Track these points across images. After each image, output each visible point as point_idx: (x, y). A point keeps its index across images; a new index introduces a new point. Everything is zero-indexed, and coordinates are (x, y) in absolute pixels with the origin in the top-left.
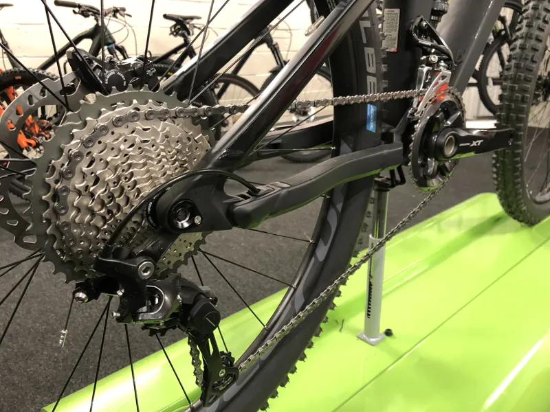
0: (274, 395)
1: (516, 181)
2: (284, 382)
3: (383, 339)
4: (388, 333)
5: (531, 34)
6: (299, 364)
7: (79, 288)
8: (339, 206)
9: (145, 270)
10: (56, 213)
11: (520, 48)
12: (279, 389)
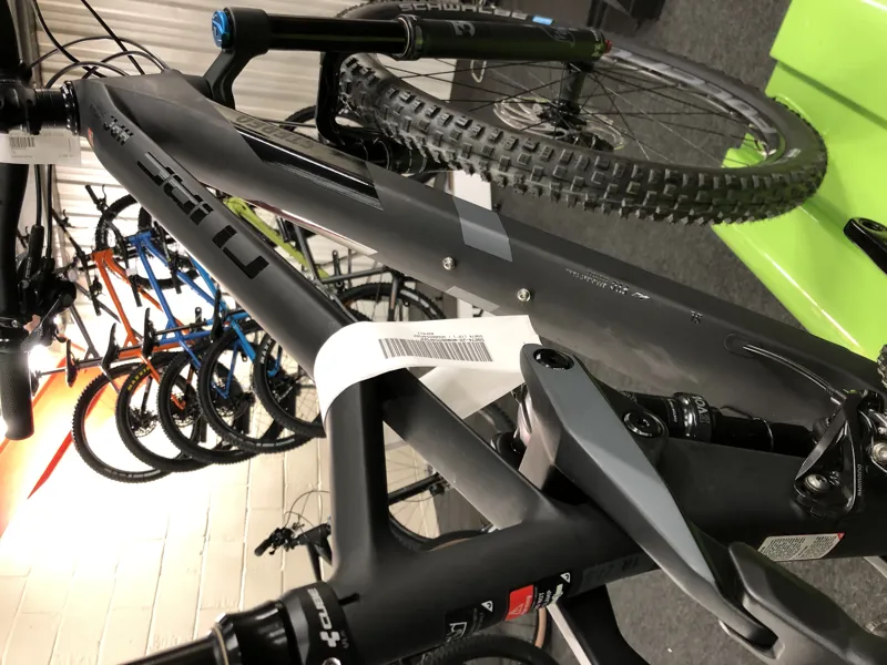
1: (757, 184)
5: (486, 149)
11: (506, 171)
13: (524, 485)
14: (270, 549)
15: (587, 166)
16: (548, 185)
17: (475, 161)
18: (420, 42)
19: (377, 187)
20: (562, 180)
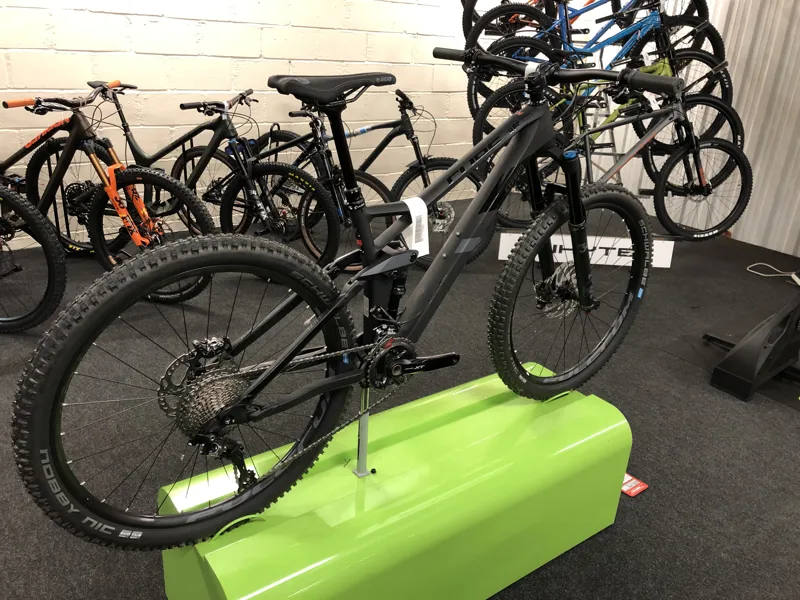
0: (282, 496)
2: (288, 489)
3: (368, 474)
4: (373, 471)
6: (298, 482)
7: (190, 441)
8: (328, 400)
9: (212, 438)
10: (184, 414)
12: (285, 493)
13: (383, 246)
14: (400, 99)
15: (508, 288)
16: (504, 274)
17: (518, 247)
18: (575, 230)
19: (485, 214)
20: (505, 278)
